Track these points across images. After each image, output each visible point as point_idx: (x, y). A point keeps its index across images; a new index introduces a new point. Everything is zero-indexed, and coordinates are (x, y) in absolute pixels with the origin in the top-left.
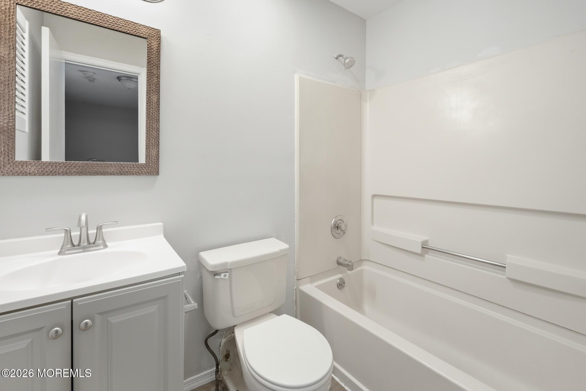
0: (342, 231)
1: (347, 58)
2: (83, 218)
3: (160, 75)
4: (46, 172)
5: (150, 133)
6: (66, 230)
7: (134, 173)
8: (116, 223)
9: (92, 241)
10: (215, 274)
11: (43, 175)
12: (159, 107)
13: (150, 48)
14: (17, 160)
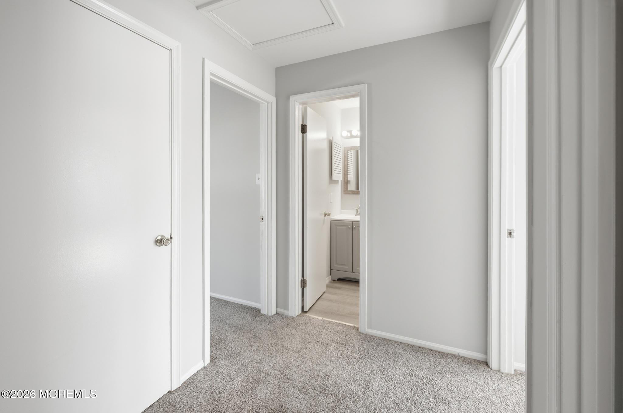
14: (348, 190)
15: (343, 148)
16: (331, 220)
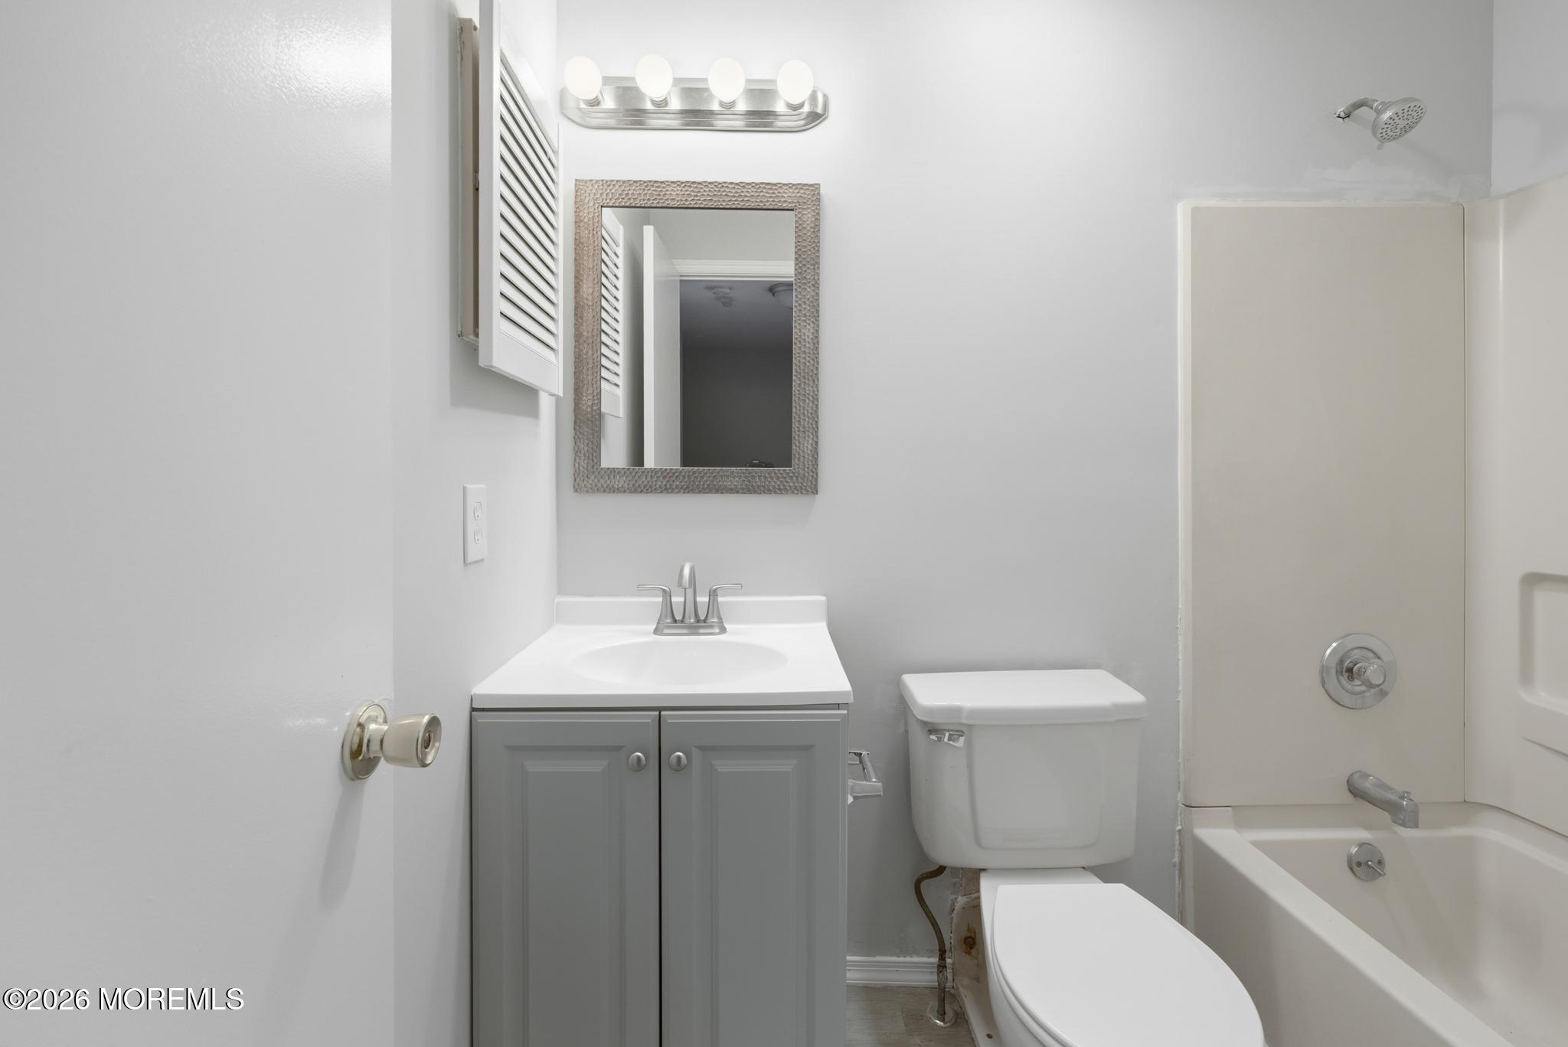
0: (1371, 686)
1: (1386, 106)
2: (687, 572)
3: (819, 279)
4: (639, 486)
5: (800, 406)
6: (664, 590)
7: (771, 488)
8: (740, 588)
9: (702, 617)
10: (932, 729)
11: (635, 491)
12: (817, 348)
13: (799, 227)
14: (603, 465)
15: (572, 187)
16: (473, 710)
